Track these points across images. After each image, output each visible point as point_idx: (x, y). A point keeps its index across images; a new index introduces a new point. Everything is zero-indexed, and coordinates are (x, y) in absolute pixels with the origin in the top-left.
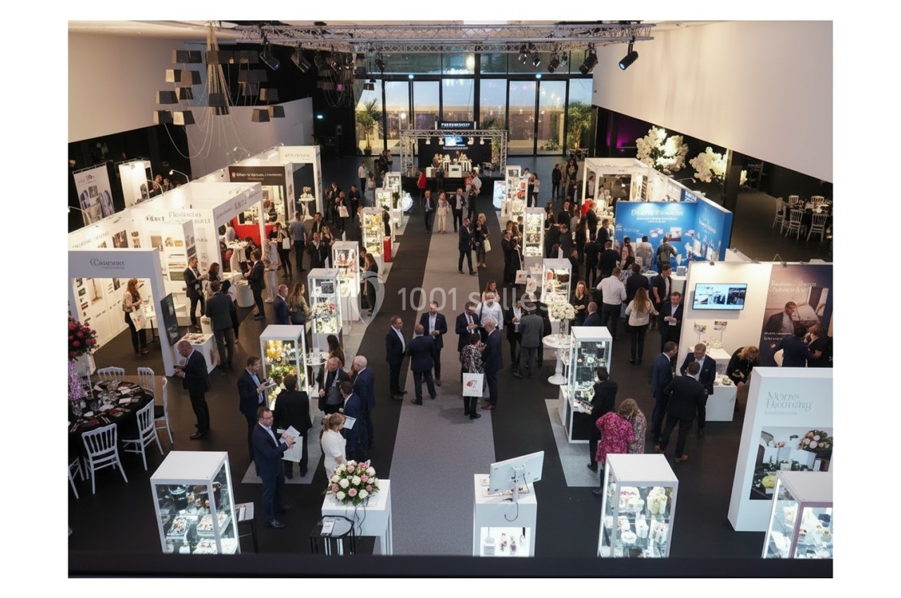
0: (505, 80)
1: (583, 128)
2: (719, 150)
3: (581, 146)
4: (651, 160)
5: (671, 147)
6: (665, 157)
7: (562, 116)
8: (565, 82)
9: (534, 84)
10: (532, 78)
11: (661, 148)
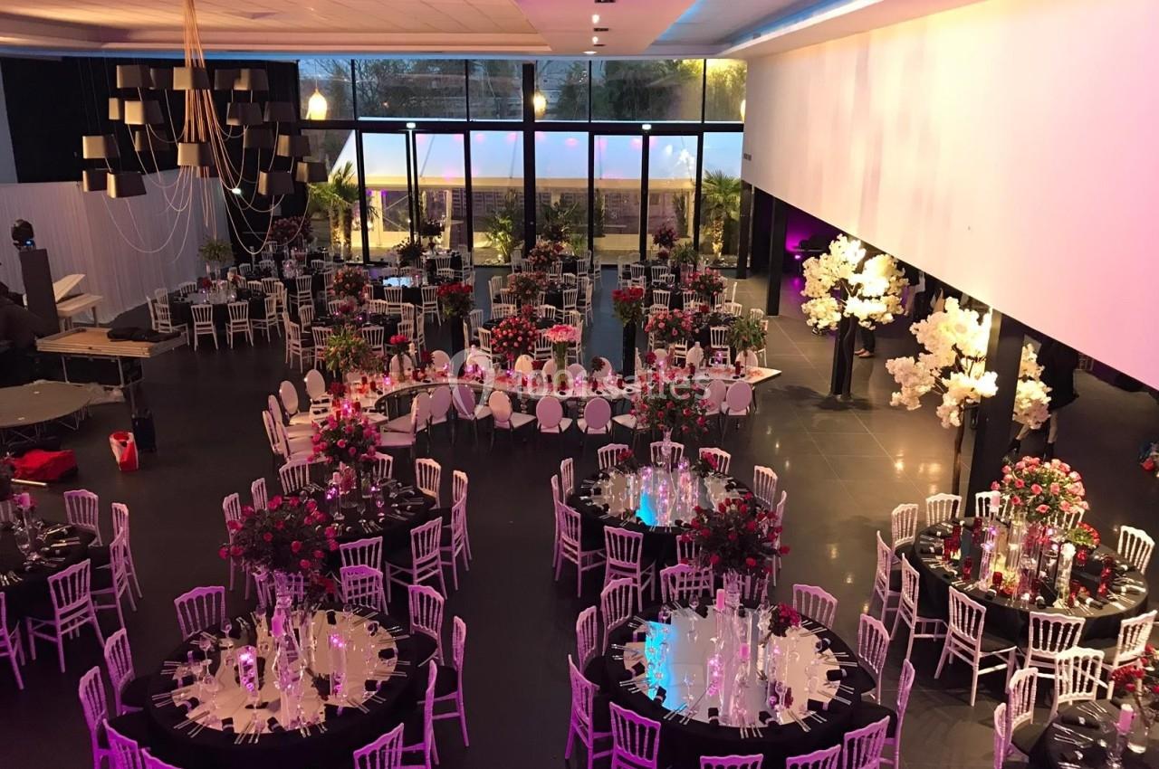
0: (586, 134)
1: (729, 219)
2: (970, 304)
3: (725, 251)
4: (833, 302)
5: (876, 278)
6: (862, 298)
7: (692, 198)
8: (696, 137)
9: (638, 140)
10: (635, 130)
11: (853, 280)
